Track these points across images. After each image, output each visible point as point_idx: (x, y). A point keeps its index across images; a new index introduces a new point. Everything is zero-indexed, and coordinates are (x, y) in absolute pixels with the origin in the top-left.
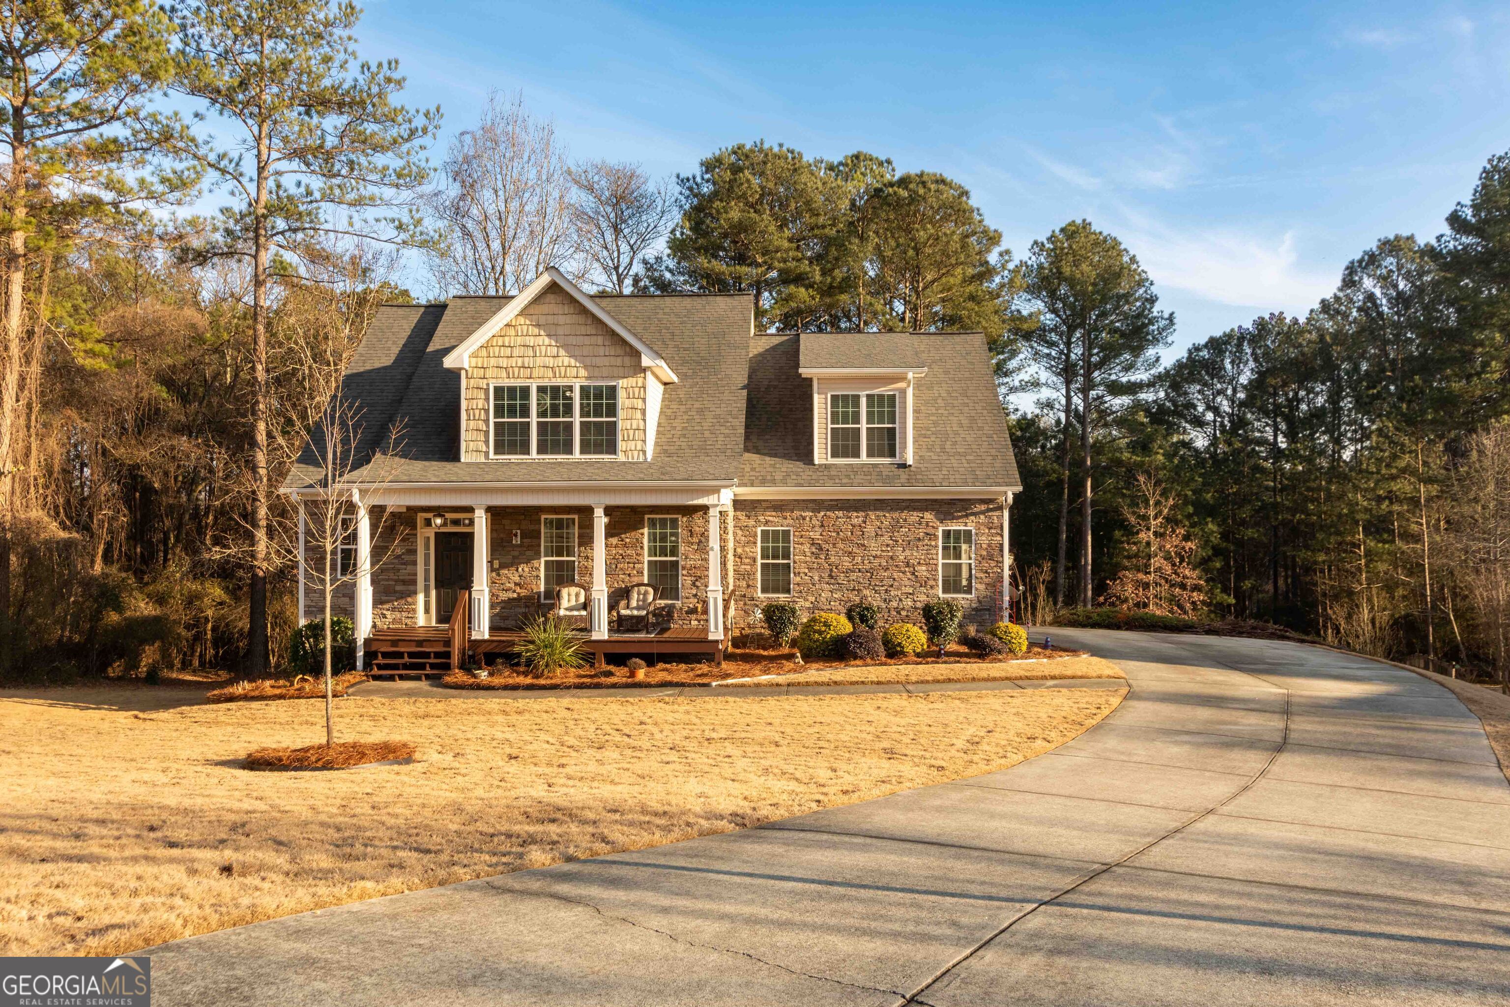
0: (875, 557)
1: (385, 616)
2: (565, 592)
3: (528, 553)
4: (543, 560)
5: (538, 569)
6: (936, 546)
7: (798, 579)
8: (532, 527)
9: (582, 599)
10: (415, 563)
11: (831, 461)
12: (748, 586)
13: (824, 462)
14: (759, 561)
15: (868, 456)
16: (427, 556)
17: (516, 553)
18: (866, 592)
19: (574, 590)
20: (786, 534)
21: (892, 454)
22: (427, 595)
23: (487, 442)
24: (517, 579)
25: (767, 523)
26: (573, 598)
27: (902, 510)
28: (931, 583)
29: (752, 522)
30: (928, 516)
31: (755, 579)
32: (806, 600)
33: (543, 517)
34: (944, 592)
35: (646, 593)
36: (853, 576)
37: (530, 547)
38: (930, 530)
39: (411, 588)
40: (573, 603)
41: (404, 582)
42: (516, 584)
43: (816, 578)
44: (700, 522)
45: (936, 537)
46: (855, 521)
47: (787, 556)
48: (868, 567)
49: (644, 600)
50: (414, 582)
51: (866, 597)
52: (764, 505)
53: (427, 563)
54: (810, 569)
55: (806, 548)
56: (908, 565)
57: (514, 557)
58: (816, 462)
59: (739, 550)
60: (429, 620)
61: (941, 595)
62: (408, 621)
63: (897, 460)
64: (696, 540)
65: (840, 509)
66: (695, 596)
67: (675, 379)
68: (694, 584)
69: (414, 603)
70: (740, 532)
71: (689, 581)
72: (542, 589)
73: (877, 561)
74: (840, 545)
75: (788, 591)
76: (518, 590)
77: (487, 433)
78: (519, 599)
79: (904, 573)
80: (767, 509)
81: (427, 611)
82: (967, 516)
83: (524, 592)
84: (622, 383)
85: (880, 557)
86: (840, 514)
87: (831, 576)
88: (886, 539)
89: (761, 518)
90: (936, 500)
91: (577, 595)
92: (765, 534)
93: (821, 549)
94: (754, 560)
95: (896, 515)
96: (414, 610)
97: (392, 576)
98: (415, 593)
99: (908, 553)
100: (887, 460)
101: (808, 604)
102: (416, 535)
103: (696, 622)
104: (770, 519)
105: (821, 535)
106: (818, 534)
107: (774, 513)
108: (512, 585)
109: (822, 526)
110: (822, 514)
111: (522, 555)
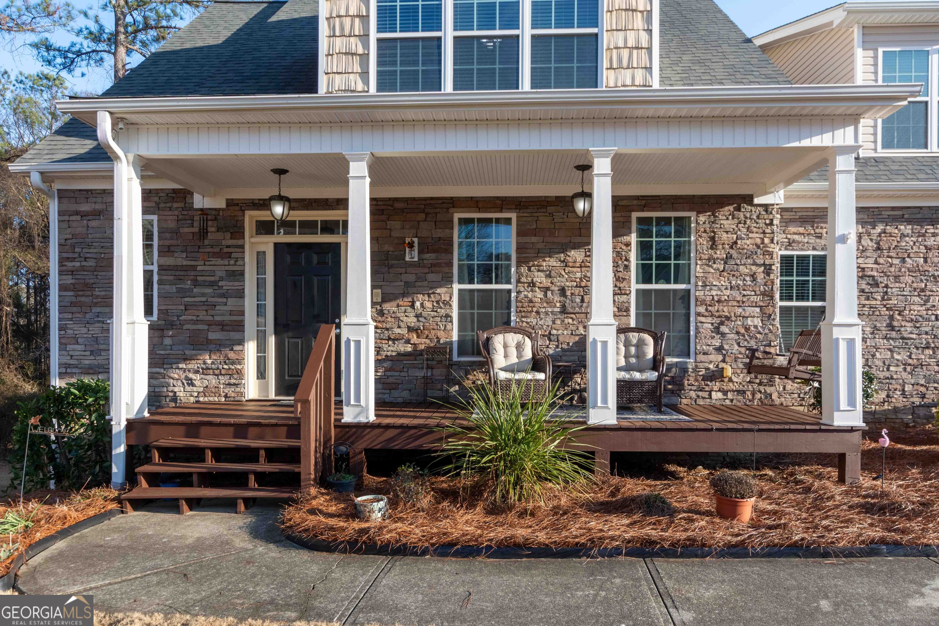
1: (191, 383)
2: (498, 341)
3: (431, 277)
4: (456, 287)
5: (448, 304)
8: (439, 233)
9: (528, 354)
10: (240, 294)
11: (882, 153)
13: (873, 154)
14: (778, 303)
16: (261, 284)
17: (411, 278)
19: (513, 338)
20: (820, 260)
22: (262, 348)
23: (364, 75)
24: (412, 320)
25: (790, 244)
26: (513, 352)
33: (457, 216)
35: (640, 344)
37: (434, 267)
39: (234, 335)
40: (514, 359)
41: (223, 326)
42: (410, 329)
43: (868, 330)
44: (729, 224)
46: (931, 240)
47: (819, 296)
49: (640, 355)
50: (239, 326)
53: (261, 295)
57: (407, 284)
60: (264, 388)
62: (230, 391)
64: (720, 254)
65: (909, 222)
66: (719, 349)
68: (717, 330)
69: (240, 361)
71: (707, 326)
72: (455, 337)
74: (908, 278)
76: (414, 339)
77: (364, 57)
78: (416, 354)
80: (794, 222)
81: (261, 374)
83: (423, 343)
86: (908, 229)
89: (782, 237)
91: (519, 347)
96: (240, 373)
97: (202, 315)
98: (241, 342)
102: (242, 247)
103: (720, 395)
104: (796, 237)
105: (876, 263)
106: (872, 260)
107: (801, 230)
108: (404, 331)
109: (879, 248)
110: (879, 228)
111: (419, 279)
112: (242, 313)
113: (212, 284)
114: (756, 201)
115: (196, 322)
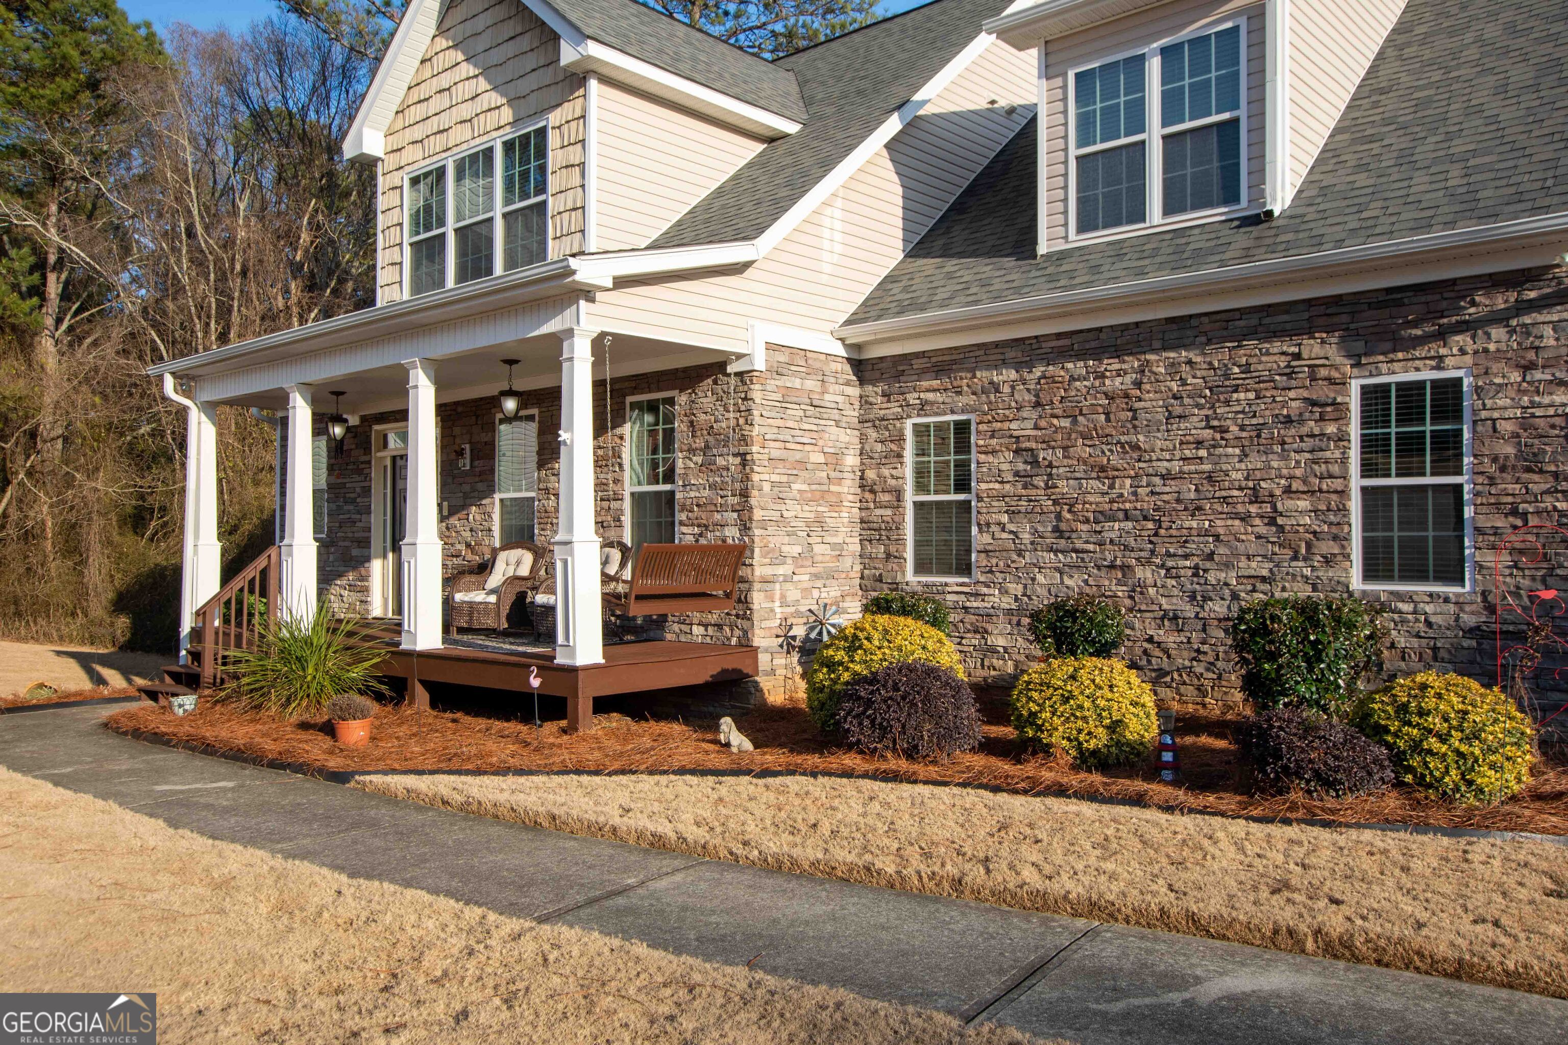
0: (1166, 477)
3: (479, 486)
5: (491, 515)
6: (1342, 438)
7: (986, 538)
10: (369, 510)
11: (1077, 240)
12: (888, 556)
13: (1061, 246)
14: (910, 497)
15: (1168, 210)
17: (467, 488)
18: (1144, 573)
20: (962, 429)
21: (1231, 196)
24: (466, 535)
25: (923, 408)
27: (1240, 337)
28: (1328, 547)
29: (895, 409)
30: (1312, 348)
31: (900, 541)
32: (1004, 592)
33: (497, 417)
34: (1369, 574)
36: (1112, 530)
37: (482, 475)
38: (1322, 392)
42: (467, 544)
43: (1026, 537)
45: (1340, 411)
46: (1115, 384)
47: (963, 485)
48: (1148, 503)
50: (370, 540)
51: (1141, 586)
52: (917, 364)
54: (1012, 513)
55: (1005, 462)
56: (1256, 499)
57: (464, 494)
58: (1042, 249)
59: (871, 474)
61: (1356, 582)
63: (1243, 207)
65: (1081, 355)
67: (792, 128)
69: (370, 578)
70: (873, 434)
73: (1173, 486)
74: (1081, 450)
75: (965, 569)
77: (401, 266)
79: (1245, 518)
80: (922, 374)
82: (1442, 335)
84: (554, 118)
85: (1180, 476)
86: (1077, 367)
87: (1056, 529)
88: (1194, 426)
89: (912, 398)
90: (1337, 300)
91: (517, 565)
92: (921, 431)
93: (1035, 463)
94: (898, 494)
95: (1219, 356)
96: (368, 591)
97: (349, 532)
99: (1255, 461)
100: (1214, 214)
101: (1007, 602)
102: (369, 462)
103: (702, 629)
104: (930, 396)
105: (1036, 427)
106: (1029, 424)
107: (936, 383)
108: (462, 547)
109: (1038, 404)
110: (1038, 372)
111: (474, 490)
112: (369, 530)
113: (353, 501)
114: (729, 369)
115: (345, 539)
